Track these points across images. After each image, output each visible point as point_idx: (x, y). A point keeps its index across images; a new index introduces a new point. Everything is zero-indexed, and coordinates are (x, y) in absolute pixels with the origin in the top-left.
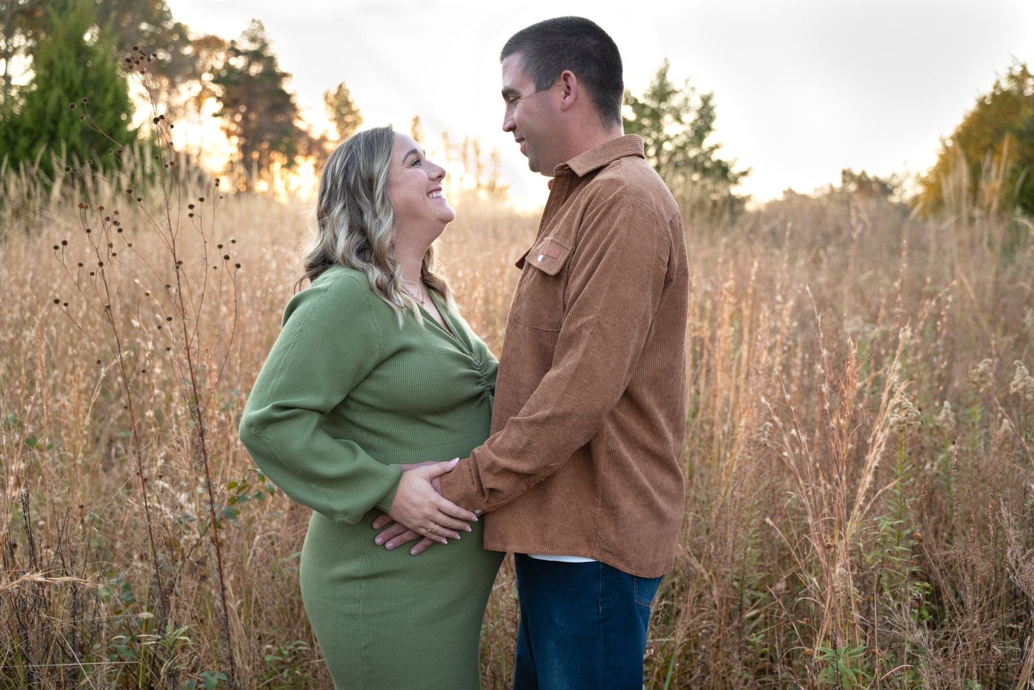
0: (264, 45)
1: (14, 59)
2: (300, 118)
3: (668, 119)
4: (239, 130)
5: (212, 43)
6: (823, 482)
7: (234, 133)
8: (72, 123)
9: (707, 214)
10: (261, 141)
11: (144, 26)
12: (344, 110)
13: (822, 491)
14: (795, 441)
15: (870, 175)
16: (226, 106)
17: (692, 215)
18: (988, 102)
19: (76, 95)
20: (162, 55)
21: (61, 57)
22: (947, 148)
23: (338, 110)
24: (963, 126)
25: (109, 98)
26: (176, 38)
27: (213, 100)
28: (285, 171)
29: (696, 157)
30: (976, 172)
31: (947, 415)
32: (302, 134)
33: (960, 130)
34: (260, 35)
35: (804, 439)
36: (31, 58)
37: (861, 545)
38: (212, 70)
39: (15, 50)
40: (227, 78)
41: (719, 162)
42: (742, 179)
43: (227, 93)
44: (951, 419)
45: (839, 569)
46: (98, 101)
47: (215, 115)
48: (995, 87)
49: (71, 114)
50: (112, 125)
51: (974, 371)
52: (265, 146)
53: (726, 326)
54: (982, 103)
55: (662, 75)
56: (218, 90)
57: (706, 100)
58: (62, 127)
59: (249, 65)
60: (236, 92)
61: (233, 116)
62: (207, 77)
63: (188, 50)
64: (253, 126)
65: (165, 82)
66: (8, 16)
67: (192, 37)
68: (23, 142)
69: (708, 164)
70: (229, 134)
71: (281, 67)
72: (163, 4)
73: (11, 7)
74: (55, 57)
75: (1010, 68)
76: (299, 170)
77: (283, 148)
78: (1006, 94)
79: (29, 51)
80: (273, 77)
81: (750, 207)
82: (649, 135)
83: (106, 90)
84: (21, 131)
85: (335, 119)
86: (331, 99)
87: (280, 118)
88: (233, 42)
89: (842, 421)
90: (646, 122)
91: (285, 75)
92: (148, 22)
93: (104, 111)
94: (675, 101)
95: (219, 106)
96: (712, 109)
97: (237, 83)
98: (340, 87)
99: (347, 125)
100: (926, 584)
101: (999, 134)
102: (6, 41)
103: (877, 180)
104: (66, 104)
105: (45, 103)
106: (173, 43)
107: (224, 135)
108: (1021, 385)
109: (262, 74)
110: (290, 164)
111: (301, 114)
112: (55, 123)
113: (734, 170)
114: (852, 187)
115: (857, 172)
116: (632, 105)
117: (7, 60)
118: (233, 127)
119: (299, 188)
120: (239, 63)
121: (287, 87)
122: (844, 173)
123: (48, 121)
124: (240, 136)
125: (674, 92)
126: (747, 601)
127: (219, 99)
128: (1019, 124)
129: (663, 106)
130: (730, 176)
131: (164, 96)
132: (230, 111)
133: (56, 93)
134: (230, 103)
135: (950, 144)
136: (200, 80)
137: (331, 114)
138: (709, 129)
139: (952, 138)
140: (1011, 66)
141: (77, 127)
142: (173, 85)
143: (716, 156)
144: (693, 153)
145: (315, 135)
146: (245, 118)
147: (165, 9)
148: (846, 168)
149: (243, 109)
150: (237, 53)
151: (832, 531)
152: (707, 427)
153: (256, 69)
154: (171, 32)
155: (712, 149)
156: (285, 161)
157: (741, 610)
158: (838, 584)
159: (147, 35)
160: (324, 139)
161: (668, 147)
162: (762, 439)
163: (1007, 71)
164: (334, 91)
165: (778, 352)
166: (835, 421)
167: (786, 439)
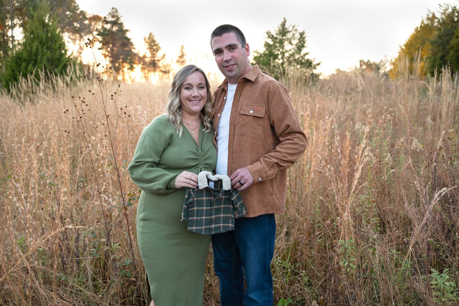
0: (118, 18)
1: (15, 29)
2: (134, 48)
3: (286, 43)
4: (110, 55)
5: (96, 18)
6: (339, 183)
7: (107, 56)
8: (43, 56)
9: (303, 82)
10: (119, 59)
11: (68, 13)
12: (152, 44)
13: (339, 186)
14: (330, 170)
15: (372, 62)
16: (103, 45)
17: (297, 83)
18: (419, 29)
19: (44, 44)
20: (76, 24)
21: (37, 29)
22: (402, 49)
23: (150, 44)
24: (409, 40)
25: (57, 45)
26: (81, 17)
27: (98, 42)
28: (129, 71)
29: (298, 58)
30: (412, 60)
31: (389, 158)
32: (135, 55)
33: (407, 41)
34: (116, 14)
35: (332, 168)
36: (22, 28)
37: (354, 205)
38: (97, 30)
39: (15, 25)
40: (104, 33)
41: (308, 60)
42: (317, 67)
43: (104, 39)
44: (391, 160)
45: (346, 214)
46: (53, 46)
47: (99, 49)
48: (422, 23)
49: (42, 52)
50: (59, 56)
51: (399, 142)
52: (121, 60)
53: (307, 129)
54: (416, 30)
55: (283, 25)
56: (100, 38)
57: (302, 34)
58: (39, 57)
59: (112, 27)
60: (107, 39)
61: (107, 48)
62: (95, 33)
63: (87, 22)
64: (115, 52)
65: (78, 36)
66: (11, 11)
67: (88, 16)
68: (24, 65)
69: (303, 61)
70: (105, 56)
71: (125, 27)
72: (75, 3)
73: (12, 7)
74: (34, 29)
75: (428, 15)
76: (135, 70)
77: (128, 61)
78: (427, 26)
79: (21, 25)
80: (122, 32)
81: (321, 77)
82: (279, 50)
83: (56, 42)
84: (22, 60)
85: (149, 48)
86: (147, 40)
87: (126, 49)
88: (105, 18)
89: (345, 162)
90: (277, 45)
91: (127, 31)
92: (69, 11)
93: (56, 50)
94: (289, 36)
95: (100, 45)
96: (304, 38)
97: (108, 35)
98: (150, 34)
99: (154, 50)
100: (379, 218)
101: (423, 43)
102: (11, 22)
103: (374, 64)
104: (40, 48)
105: (32, 48)
106: (80, 19)
107: (103, 56)
108: (415, 146)
109: (118, 30)
110: (131, 68)
111: (135, 46)
112: (36, 56)
113: (314, 63)
114: (364, 67)
115: (366, 61)
116: (271, 38)
117: (12, 30)
118: (107, 53)
119: (135, 77)
120: (108, 26)
121: (128, 35)
122: (361, 61)
123: (33, 55)
124: (110, 57)
125: (289, 32)
126: (316, 228)
127: (100, 42)
128: (432, 39)
129: (284, 38)
130: (312, 65)
131: (77, 42)
132: (105, 47)
133: (36, 44)
134: (105, 43)
135: (403, 47)
136: (93, 35)
137: (147, 46)
138: (303, 46)
139: (404, 45)
140: (428, 13)
141: (45, 57)
142: (81, 37)
143: (306, 58)
144: (297, 57)
145: (141, 55)
146: (112, 50)
147: (76, 5)
148: (361, 59)
149: (111, 46)
150: (107, 22)
151: (343, 201)
152: (302, 167)
153: (115, 29)
154: (79, 15)
155: (305, 55)
156: (129, 67)
157: (314, 232)
158: (346, 219)
159: (69, 16)
160: (145, 57)
161: (287, 55)
162: (320, 170)
163: (426, 16)
164: (148, 36)
165: (327, 138)
166: (343, 162)
167: (327, 169)
